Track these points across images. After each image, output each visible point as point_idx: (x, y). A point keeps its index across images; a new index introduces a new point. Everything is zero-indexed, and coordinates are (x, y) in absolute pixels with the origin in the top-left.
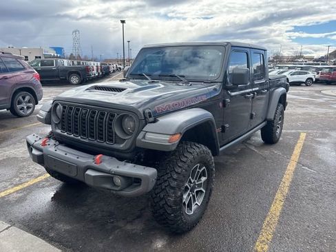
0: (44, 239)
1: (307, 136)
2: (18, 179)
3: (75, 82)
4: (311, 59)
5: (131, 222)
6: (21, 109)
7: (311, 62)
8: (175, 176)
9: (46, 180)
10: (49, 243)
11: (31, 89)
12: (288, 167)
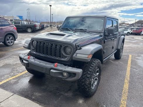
0: (30, 100)
1: (132, 56)
2: (13, 74)
3: (29, 32)
4: (128, 24)
5: (67, 92)
6: (8, 43)
7: (128, 26)
8: (89, 73)
9: (26, 74)
10: (33, 101)
11: (13, 34)
12: (127, 69)
